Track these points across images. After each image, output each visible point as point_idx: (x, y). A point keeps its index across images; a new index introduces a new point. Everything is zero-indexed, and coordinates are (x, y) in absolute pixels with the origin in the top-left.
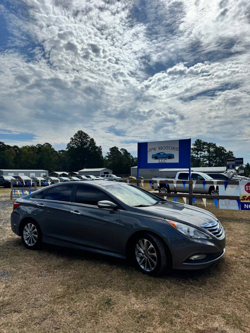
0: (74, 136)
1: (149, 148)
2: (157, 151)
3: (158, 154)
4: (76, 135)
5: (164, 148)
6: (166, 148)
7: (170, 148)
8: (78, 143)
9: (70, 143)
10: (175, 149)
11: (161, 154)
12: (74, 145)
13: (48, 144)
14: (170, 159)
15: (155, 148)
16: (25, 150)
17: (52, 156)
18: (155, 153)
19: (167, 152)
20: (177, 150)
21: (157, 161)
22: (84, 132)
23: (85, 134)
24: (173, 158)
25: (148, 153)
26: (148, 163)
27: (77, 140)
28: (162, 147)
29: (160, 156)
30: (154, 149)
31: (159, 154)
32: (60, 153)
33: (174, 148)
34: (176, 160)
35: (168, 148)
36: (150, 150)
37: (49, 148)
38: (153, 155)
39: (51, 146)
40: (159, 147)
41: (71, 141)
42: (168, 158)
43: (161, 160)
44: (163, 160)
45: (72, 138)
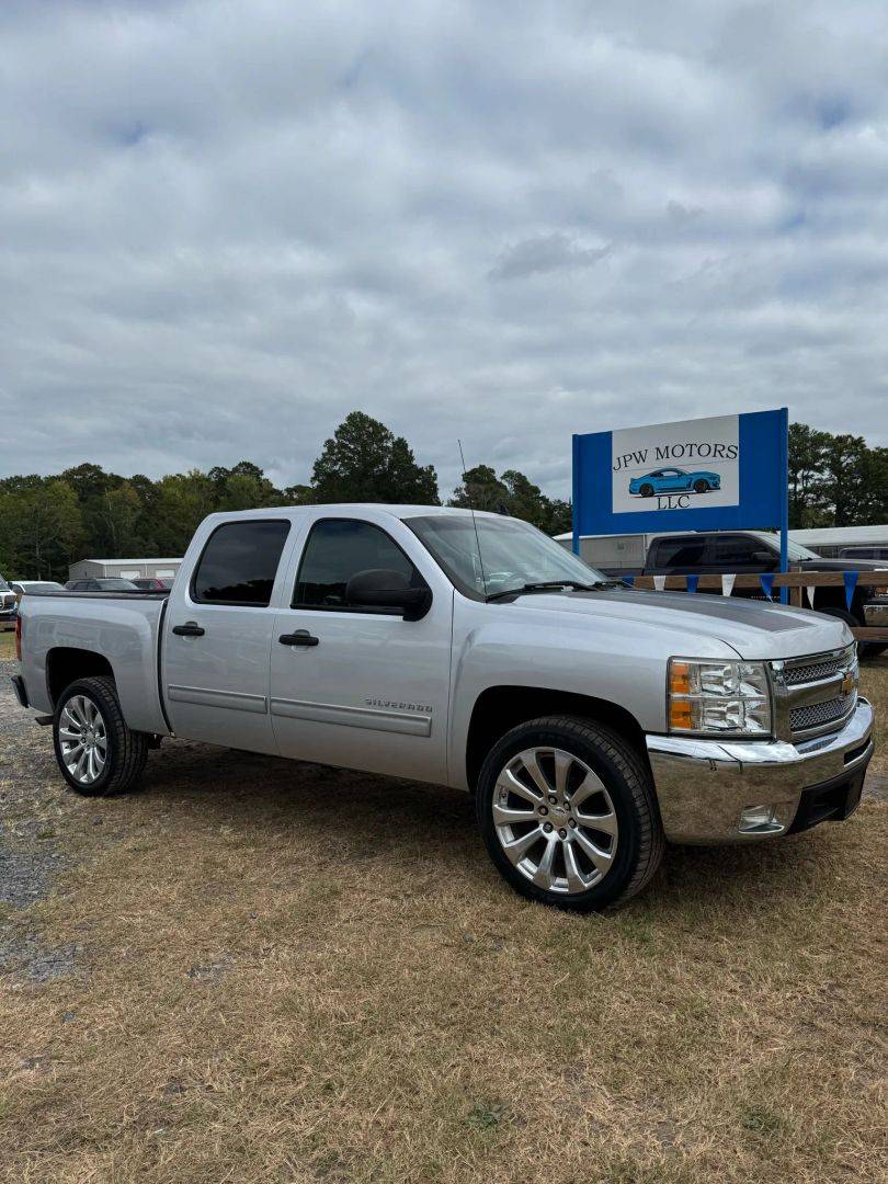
0: (337, 433)
1: (617, 451)
2: (653, 464)
3: (654, 475)
4: (342, 431)
5: (678, 451)
6: (687, 450)
7: (704, 450)
8: (351, 459)
9: (325, 460)
10: (724, 453)
11: (665, 474)
12: (336, 468)
13: (248, 465)
14: (704, 492)
15: (643, 454)
16: (171, 490)
18: (641, 471)
19: (692, 465)
20: (732, 455)
21: (649, 504)
22: (371, 416)
23: (373, 423)
24: (716, 487)
25: (614, 474)
27: (345, 446)
28: (670, 450)
29: (663, 485)
30: (638, 455)
31: (658, 474)
33: (719, 448)
34: (727, 495)
35: (695, 449)
36: (622, 460)
37: (254, 482)
38: (633, 480)
39: (261, 472)
40: (658, 449)
41: (325, 450)
42: (694, 491)
43: (666, 498)
44: (673, 498)
45: (328, 443)
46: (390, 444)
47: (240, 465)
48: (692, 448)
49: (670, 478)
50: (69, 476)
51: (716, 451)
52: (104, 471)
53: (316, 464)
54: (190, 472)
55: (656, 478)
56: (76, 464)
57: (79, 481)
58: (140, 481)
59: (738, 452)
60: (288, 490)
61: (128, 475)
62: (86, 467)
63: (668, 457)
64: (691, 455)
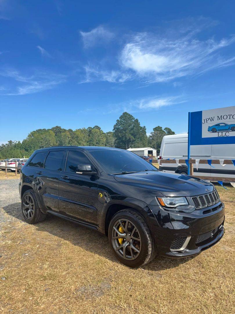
0: (120, 117)
1: (204, 117)
2: (216, 122)
3: (216, 125)
5: (225, 117)
6: (229, 117)
7: (234, 117)
8: (123, 124)
9: (116, 125)
11: (221, 125)
12: (119, 127)
13: (97, 126)
15: (213, 118)
16: (77, 133)
17: (101, 138)
18: (212, 124)
19: (230, 122)
21: (215, 135)
22: (129, 113)
25: (203, 125)
26: (203, 137)
27: (122, 121)
28: (222, 117)
29: (219, 128)
30: (211, 119)
31: (218, 125)
32: (108, 135)
35: (231, 117)
36: (205, 120)
37: (99, 131)
38: (209, 127)
39: (100, 128)
40: (218, 116)
41: (117, 122)
42: (231, 131)
43: (221, 133)
44: (223, 133)
45: (118, 120)
46: (134, 121)
47: (95, 126)
49: (222, 126)
50: (53, 129)
52: (62, 128)
53: (114, 126)
54: (83, 128)
56: (55, 126)
57: (56, 130)
58: (70, 131)
61: (67, 129)
62: (57, 127)
63: (221, 119)
64: (230, 119)
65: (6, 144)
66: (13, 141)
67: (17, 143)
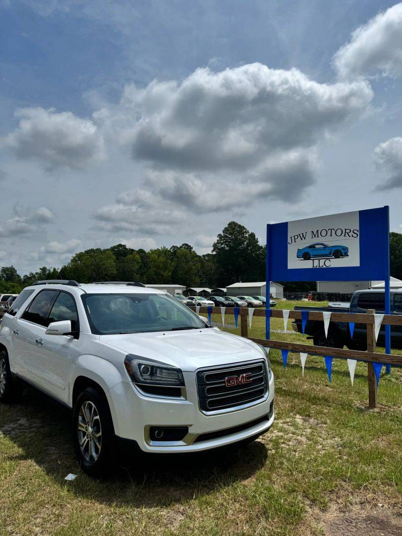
0: (223, 231)
1: (290, 234)
2: (309, 241)
3: (310, 247)
4: (226, 230)
5: (324, 233)
6: (329, 232)
7: (339, 232)
8: (229, 242)
9: (218, 243)
10: (350, 234)
11: (317, 246)
12: (223, 246)
13: (187, 245)
14: (339, 258)
15: (304, 235)
16: (153, 255)
17: (193, 263)
18: (303, 244)
19: (332, 241)
20: (355, 235)
21: (308, 264)
22: (239, 223)
23: (240, 226)
24: (346, 255)
25: (289, 247)
26: (289, 268)
27: (227, 237)
28: (319, 232)
29: (315, 253)
30: (301, 235)
31: (312, 247)
32: (205, 260)
33: (348, 231)
34: (353, 260)
35: (333, 232)
36: (293, 238)
37: (188, 252)
38: (299, 250)
39: (192, 248)
40: (312, 232)
41: (218, 239)
42: (333, 257)
43: (317, 261)
44: (321, 261)
45: (219, 235)
46: (247, 235)
47: (183, 245)
48: (331, 231)
49: (319, 249)
50: (113, 249)
51: (346, 233)
52: (127, 247)
53: (214, 244)
54: (162, 248)
55: (311, 249)
56: (116, 244)
57: (117, 251)
58: (141, 251)
59: (358, 234)
60: (204, 256)
61: (137, 249)
62: (120, 245)
63: (318, 237)
64: (331, 236)
65: (37, 273)
66: (48, 268)
67: (52, 270)
